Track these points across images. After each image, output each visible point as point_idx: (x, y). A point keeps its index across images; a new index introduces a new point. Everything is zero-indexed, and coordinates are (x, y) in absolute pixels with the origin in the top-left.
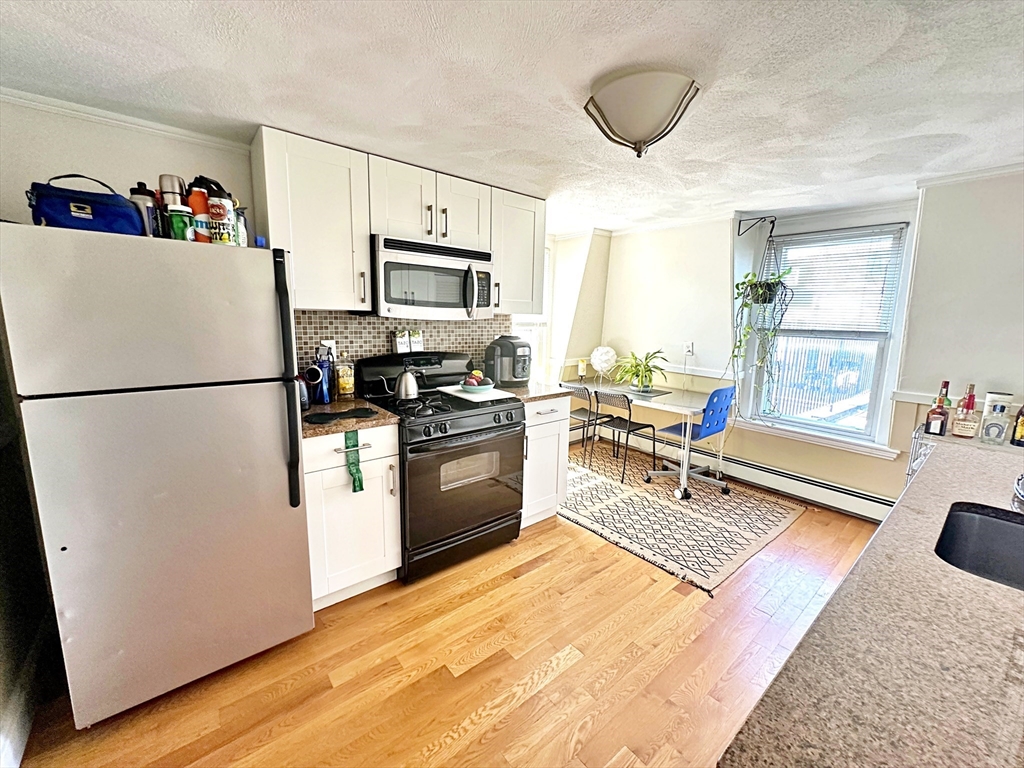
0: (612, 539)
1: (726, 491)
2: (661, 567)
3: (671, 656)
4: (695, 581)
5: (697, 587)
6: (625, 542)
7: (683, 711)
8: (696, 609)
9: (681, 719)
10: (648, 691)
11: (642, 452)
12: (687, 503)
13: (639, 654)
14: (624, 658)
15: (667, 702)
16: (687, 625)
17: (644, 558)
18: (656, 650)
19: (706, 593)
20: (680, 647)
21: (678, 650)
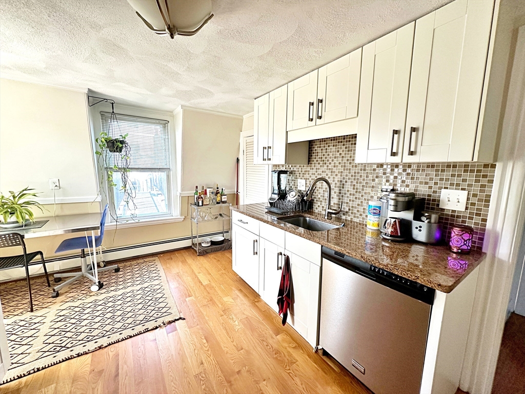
0: (92, 349)
1: (117, 270)
2: (147, 331)
3: (212, 358)
4: (170, 320)
5: (174, 321)
6: (104, 341)
7: (244, 368)
8: (188, 330)
9: (248, 371)
10: (229, 382)
11: (16, 281)
12: (105, 290)
13: (204, 376)
14: (203, 387)
15: (238, 374)
16: (196, 340)
17: (131, 337)
18: (205, 365)
19: (180, 321)
20: (208, 351)
21: (209, 352)
